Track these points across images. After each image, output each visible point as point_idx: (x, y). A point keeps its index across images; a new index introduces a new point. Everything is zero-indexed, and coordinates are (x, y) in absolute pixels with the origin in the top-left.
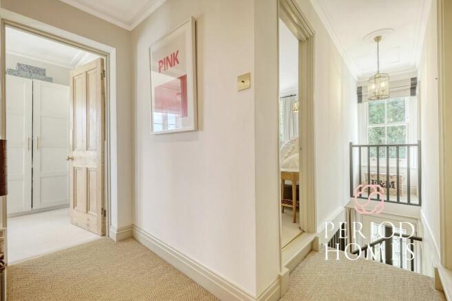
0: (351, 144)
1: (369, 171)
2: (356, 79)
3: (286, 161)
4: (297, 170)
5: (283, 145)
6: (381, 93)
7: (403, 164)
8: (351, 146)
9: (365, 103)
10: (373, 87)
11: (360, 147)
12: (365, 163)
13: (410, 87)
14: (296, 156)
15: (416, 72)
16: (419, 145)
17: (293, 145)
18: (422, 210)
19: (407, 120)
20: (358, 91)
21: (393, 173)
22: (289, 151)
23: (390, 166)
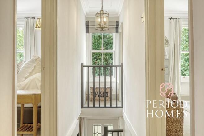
0: (82, 64)
1: (94, 86)
2: (85, 14)
3: (27, 81)
4: (39, 92)
5: (24, 65)
6: (104, 26)
7: (114, 79)
8: (83, 66)
9: (91, 34)
10: (99, 20)
11: (88, 67)
12: (91, 80)
13: (115, 26)
14: (38, 76)
15: (118, 17)
16: (121, 66)
17: (35, 65)
18: (123, 111)
19: (114, 49)
20: (86, 24)
21: (108, 86)
22: (30, 71)
23: (106, 81)
